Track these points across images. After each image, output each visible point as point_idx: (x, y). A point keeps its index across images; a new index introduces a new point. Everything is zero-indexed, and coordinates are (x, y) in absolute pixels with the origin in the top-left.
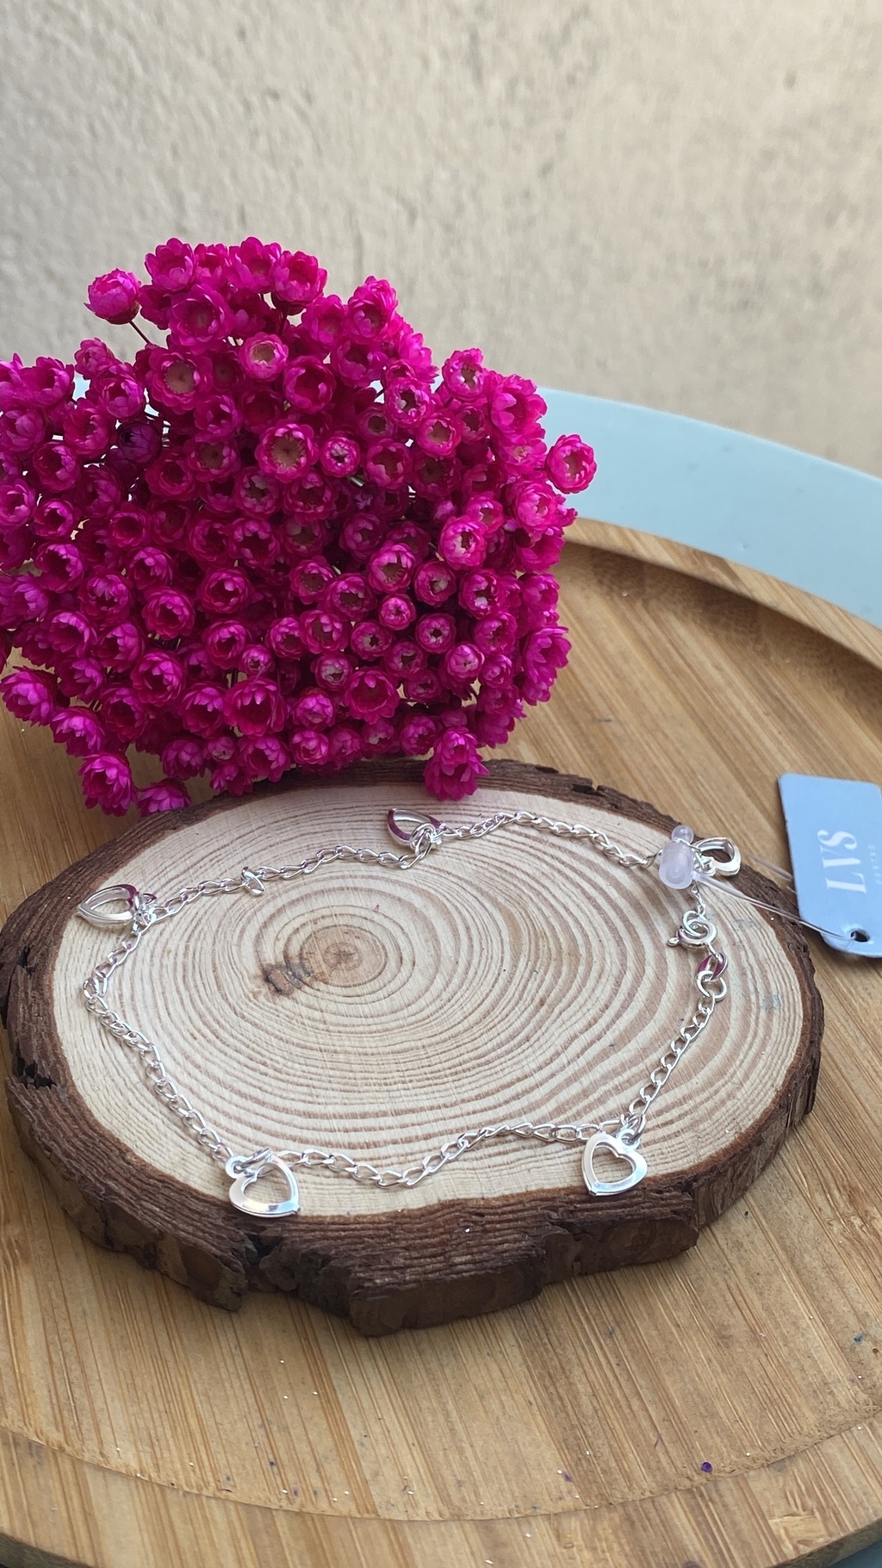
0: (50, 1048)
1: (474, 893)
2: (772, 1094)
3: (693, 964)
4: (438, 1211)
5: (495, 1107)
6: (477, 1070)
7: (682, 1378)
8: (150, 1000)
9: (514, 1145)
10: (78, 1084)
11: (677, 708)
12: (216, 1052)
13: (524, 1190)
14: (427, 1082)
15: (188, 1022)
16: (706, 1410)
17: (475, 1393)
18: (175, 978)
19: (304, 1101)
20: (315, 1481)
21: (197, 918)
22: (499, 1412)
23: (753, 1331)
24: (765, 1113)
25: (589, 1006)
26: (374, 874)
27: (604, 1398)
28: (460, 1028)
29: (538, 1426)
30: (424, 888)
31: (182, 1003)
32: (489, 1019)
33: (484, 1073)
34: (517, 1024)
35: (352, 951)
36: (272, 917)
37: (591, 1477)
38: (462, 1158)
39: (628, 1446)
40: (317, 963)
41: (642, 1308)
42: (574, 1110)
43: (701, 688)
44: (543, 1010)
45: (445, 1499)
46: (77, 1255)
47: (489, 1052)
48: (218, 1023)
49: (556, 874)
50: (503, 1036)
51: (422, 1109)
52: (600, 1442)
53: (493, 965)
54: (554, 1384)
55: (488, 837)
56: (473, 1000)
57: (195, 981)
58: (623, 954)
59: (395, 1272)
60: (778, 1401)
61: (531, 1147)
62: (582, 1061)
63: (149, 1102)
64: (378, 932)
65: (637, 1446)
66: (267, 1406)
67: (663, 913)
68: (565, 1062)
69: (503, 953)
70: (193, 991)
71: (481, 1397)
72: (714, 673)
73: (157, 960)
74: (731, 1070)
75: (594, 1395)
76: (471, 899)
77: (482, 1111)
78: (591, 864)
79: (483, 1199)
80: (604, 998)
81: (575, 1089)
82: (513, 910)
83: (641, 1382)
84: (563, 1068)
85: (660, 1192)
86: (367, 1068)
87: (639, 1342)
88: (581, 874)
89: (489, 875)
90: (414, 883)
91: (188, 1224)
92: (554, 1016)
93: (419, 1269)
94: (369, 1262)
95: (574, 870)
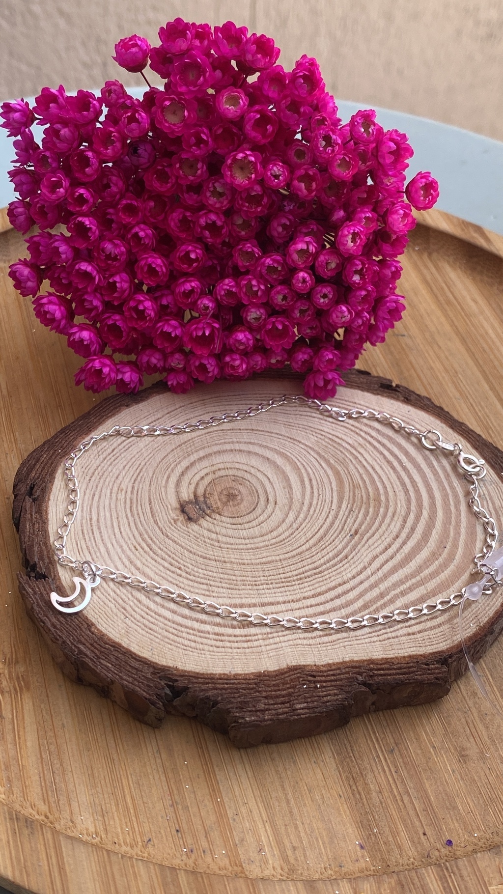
0: (45, 553)
1: (315, 456)
4: (286, 672)
5: (324, 603)
6: (314, 577)
7: (436, 782)
8: (109, 523)
10: (62, 579)
11: (448, 328)
12: (150, 560)
13: (341, 661)
14: (282, 585)
15: (132, 538)
16: (450, 804)
17: (306, 788)
18: (125, 508)
19: (204, 595)
20: (205, 844)
21: (140, 468)
22: (320, 802)
23: (482, 753)
24: (496, 613)
25: (386, 536)
27: (386, 794)
28: (304, 548)
29: (345, 812)
30: (284, 451)
31: (129, 525)
32: (322, 543)
33: (318, 580)
34: (340, 547)
35: (237, 493)
36: (187, 468)
37: (376, 847)
39: (401, 827)
40: (215, 501)
41: (412, 735)
42: (374, 607)
43: (463, 314)
44: (356, 538)
45: (285, 859)
46: (60, 686)
47: (322, 565)
48: (151, 539)
49: (368, 445)
50: (331, 555)
51: (278, 603)
52: (383, 823)
53: (326, 506)
54: (356, 784)
56: (312, 529)
57: (137, 510)
58: (409, 501)
59: (258, 713)
60: (496, 800)
62: (380, 574)
64: (254, 481)
65: (406, 827)
66: (175, 792)
68: (370, 574)
69: (332, 497)
70: (136, 517)
71: (310, 791)
72: (472, 304)
73: (114, 495)
75: (380, 792)
76: (313, 460)
77: (316, 605)
78: (391, 439)
79: (315, 665)
80: (395, 531)
81: (376, 592)
82: (339, 468)
83: (410, 785)
84: (368, 578)
85: (427, 664)
86: (244, 573)
87: (409, 757)
88: (384, 445)
89: (324, 443)
90: (278, 448)
91: (129, 676)
92: (363, 542)
93: (273, 711)
94: (242, 706)
95: (379, 442)
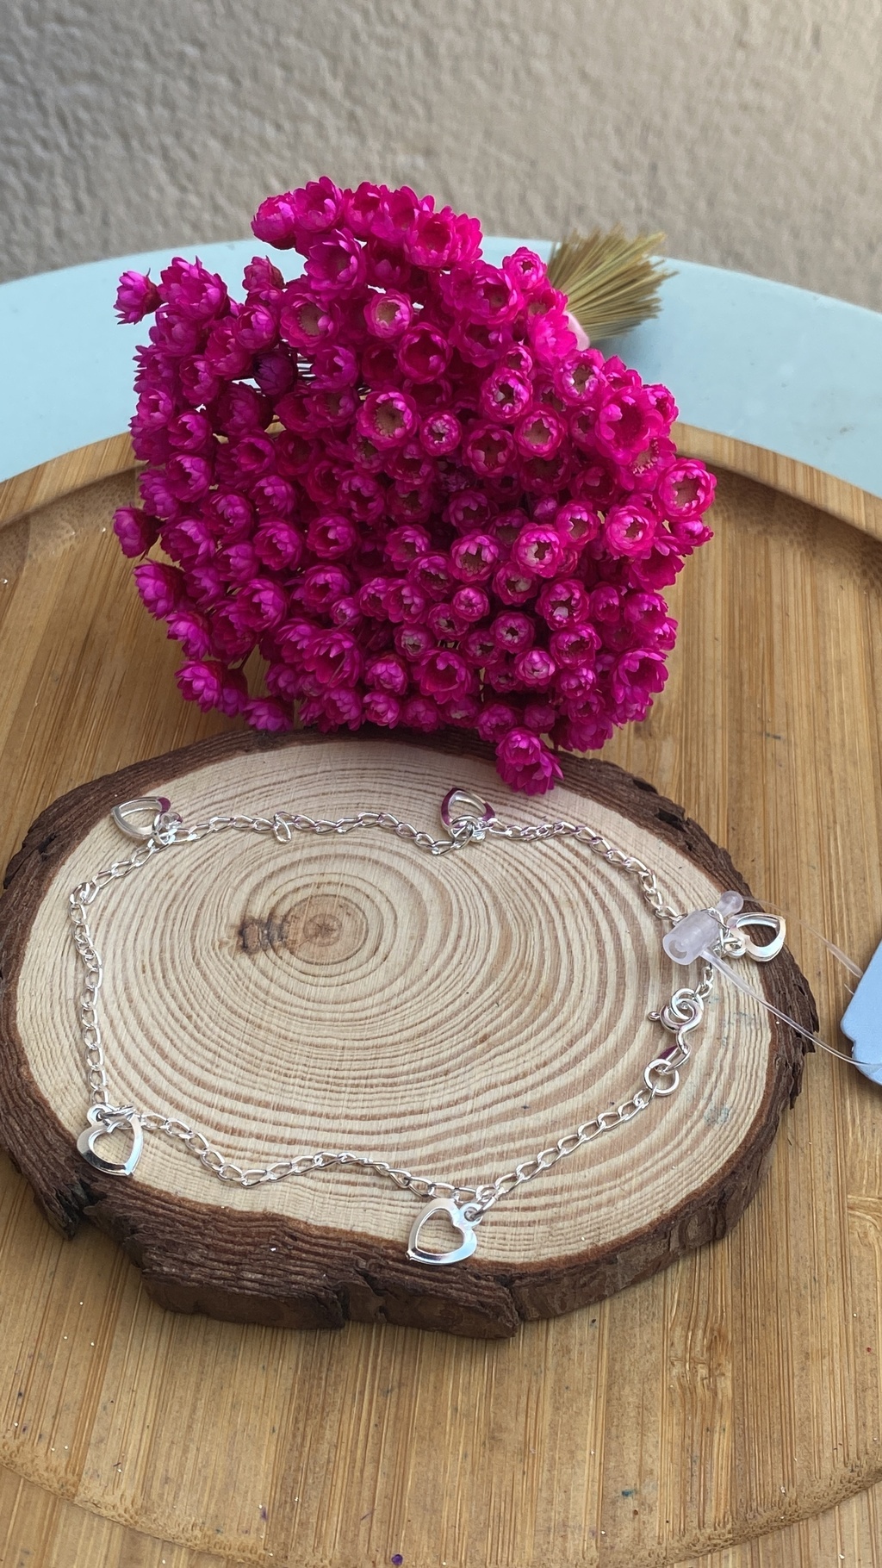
0: (17, 940)
1: (489, 901)
2: (655, 1215)
3: (662, 1046)
4: (258, 1220)
5: (373, 1134)
6: (379, 1089)
7: (429, 1463)
8: (127, 920)
9: (367, 1179)
10: (21, 983)
11: (863, 741)
12: (154, 991)
13: (348, 1229)
14: (325, 1086)
15: (147, 954)
16: (433, 1504)
17: (230, 1401)
18: (161, 905)
19: (202, 1067)
20: (46, 1425)
21: (214, 850)
22: (240, 1428)
23: (526, 1444)
24: (635, 1232)
25: (527, 1059)
26: (403, 852)
28: (390, 1039)
29: (268, 1455)
30: (444, 881)
31: (153, 932)
32: (422, 1039)
33: (383, 1095)
34: (445, 1055)
35: (335, 927)
36: (283, 869)
37: (285, 1523)
38: (311, 1174)
39: (338, 1508)
40: (295, 931)
42: (447, 1162)
44: (479, 1047)
45: (146, 1489)
47: (402, 1074)
48: (173, 962)
49: (582, 905)
50: (424, 1062)
51: (304, 1112)
52: (315, 1494)
53: (459, 986)
54: (306, 1420)
55: (538, 844)
56: (419, 1014)
57: (176, 914)
58: (596, 1013)
59: (185, 1266)
60: (507, 1522)
61: (381, 1187)
62: (485, 1114)
63: (69, 1022)
64: (371, 914)
65: (347, 1510)
66: (46, 1339)
67: (666, 980)
68: (468, 1109)
69: (478, 973)
70: (170, 923)
71: (233, 1406)
73: (156, 881)
74: (628, 1176)
75: (336, 1447)
76: (481, 906)
77: (358, 1133)
78: (624, 905)
80: (548, 1054)
81: (463, 1140)
82: (515, 930)
84: (462, 1115)
85: (478, 1277)
86: (278, 1052)
87: (409, 1410)
88: (607, 912)
89: (513, 884)
90: (435, 873)
91: (34, 1151)
92: (487, 1056)
93: (208, 1270)
94: (167, 1247)
95: (603, 906)
